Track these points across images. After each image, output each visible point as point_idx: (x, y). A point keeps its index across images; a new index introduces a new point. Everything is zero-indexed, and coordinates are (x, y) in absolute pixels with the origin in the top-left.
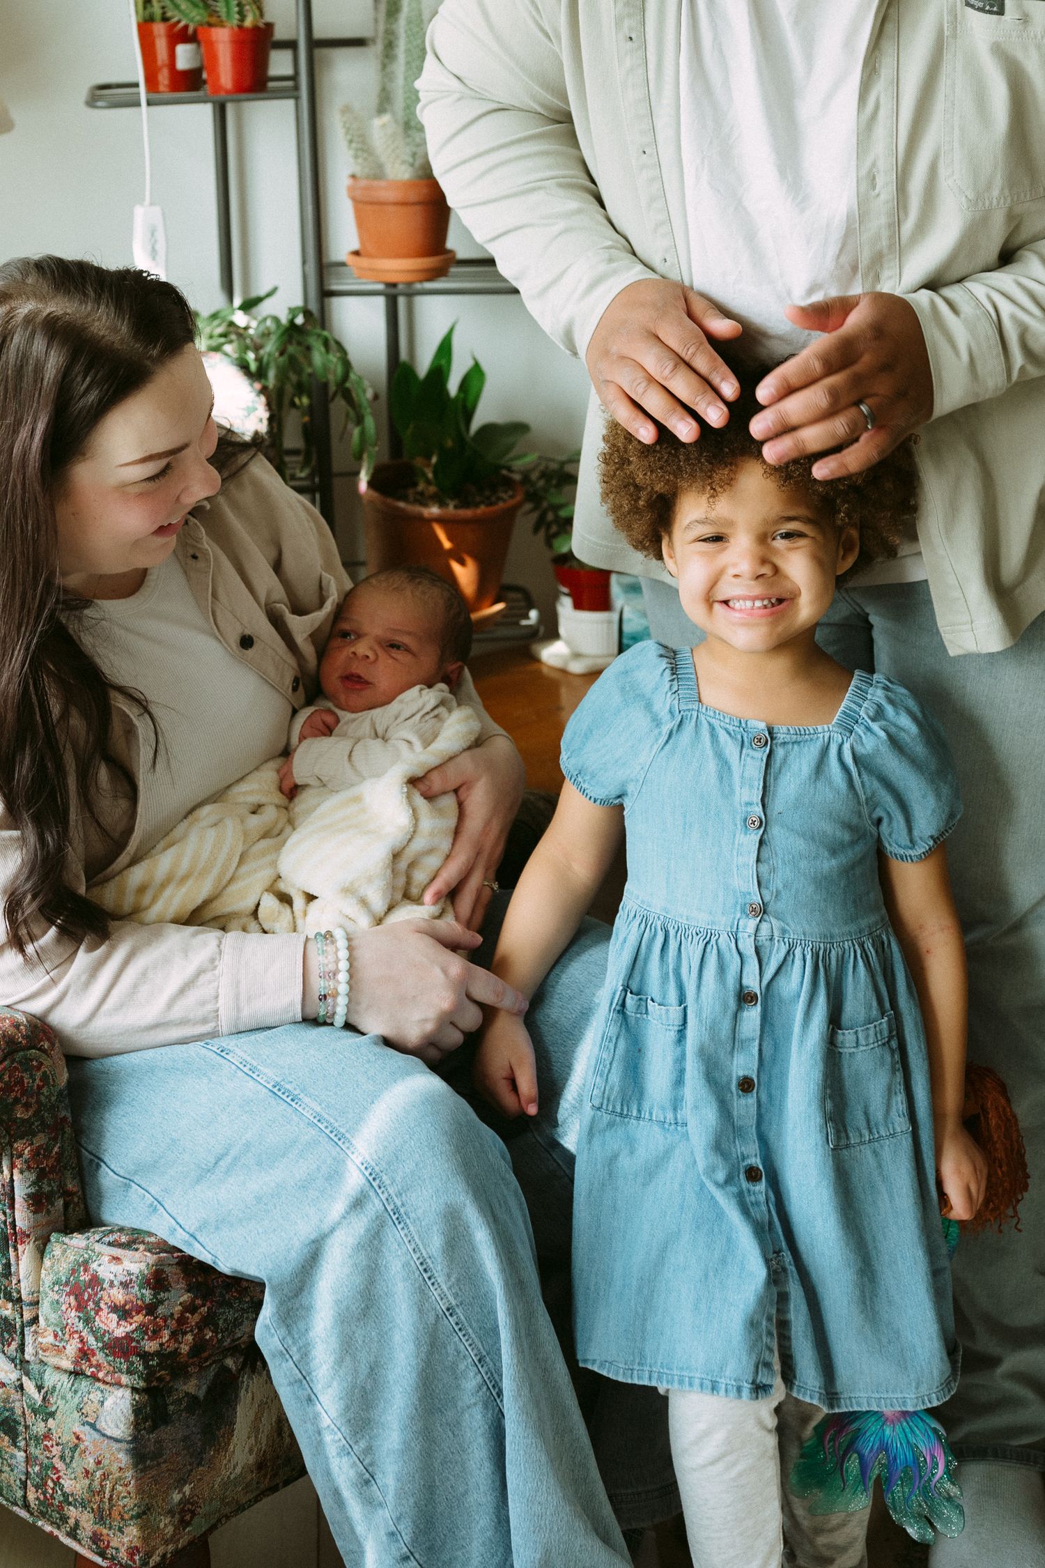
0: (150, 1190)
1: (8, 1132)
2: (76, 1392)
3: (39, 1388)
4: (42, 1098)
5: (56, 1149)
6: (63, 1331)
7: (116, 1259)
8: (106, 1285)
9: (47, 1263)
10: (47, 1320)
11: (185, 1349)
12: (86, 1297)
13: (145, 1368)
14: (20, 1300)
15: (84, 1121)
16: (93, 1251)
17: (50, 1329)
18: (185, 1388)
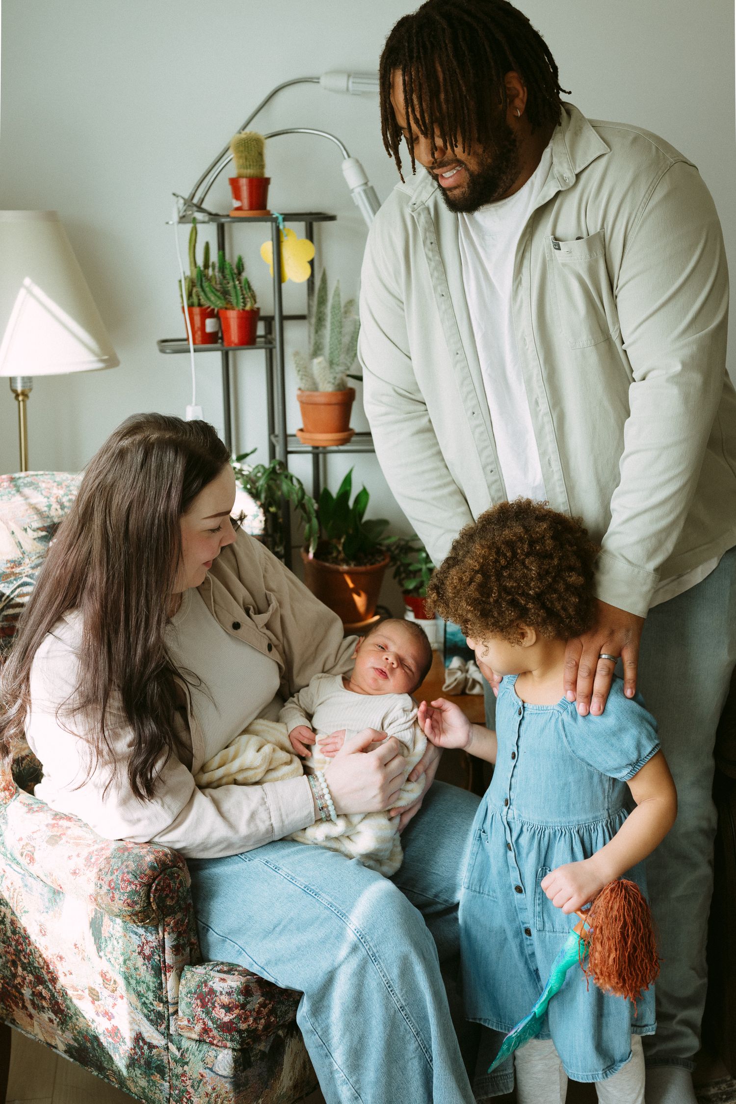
0: (237, 942)
1: (163, 913)
2: (200, 1051)
3: (179, 1049)
4: (180, 894)
5: (186, 921)
6: (193, 1018)
7: (223, 980)
8: (218, 994)
9: (183, 982)
10: (183, 1012)
11: (260, 1027)
12: (207, 1000)
13: (240, 1038)
14: (167, 1002)
15: (199, 906)
16: (210, 975)
17: (186, 1018)
18: (259, 1047)
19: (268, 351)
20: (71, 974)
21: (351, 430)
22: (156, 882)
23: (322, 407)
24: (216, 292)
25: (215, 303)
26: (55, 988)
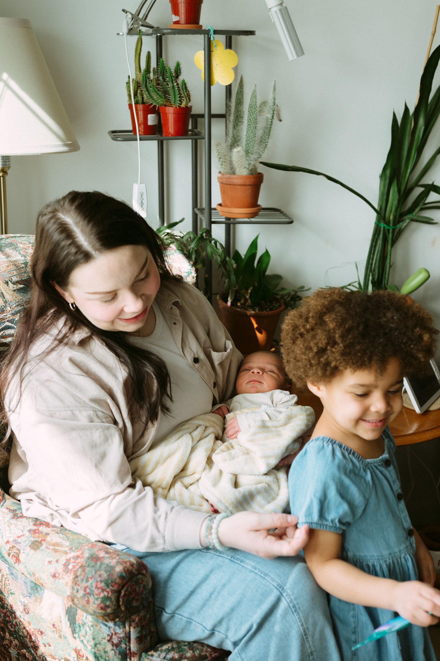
1: (129, 612)
5: (148, 617)
19: (194, 140)
20: (50, 645)
21: (259, 206)
22: (125, 589)
23: (239, 187)
24: (158, 92)
25: (157, 100)
26: (36, 653)
